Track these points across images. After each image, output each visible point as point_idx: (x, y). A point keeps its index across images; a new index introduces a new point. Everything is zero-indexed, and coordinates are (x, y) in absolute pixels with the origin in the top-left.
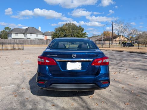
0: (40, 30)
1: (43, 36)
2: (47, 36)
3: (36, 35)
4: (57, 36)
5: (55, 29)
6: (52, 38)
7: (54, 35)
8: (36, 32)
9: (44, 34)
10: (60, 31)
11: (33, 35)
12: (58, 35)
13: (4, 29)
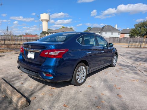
0: (116, 28)
1: (119, 34)
2: (124, 34)
3: (111, 33)
4: (136, 33)
5: (135, 25)
6: (130, 36)
7: (132, 33)
8: (112, 30)
9: (120, 32)
10: (140, 27)
11: (108, 33)
12: (138, 32)
13: (87, 29)
